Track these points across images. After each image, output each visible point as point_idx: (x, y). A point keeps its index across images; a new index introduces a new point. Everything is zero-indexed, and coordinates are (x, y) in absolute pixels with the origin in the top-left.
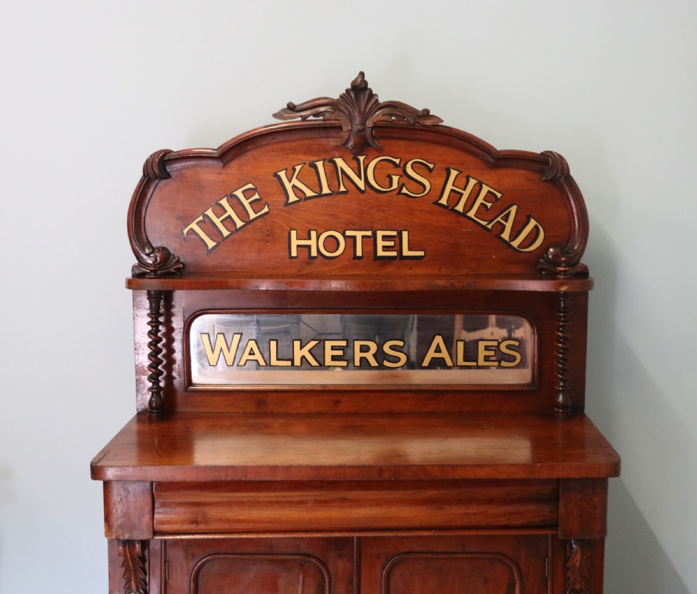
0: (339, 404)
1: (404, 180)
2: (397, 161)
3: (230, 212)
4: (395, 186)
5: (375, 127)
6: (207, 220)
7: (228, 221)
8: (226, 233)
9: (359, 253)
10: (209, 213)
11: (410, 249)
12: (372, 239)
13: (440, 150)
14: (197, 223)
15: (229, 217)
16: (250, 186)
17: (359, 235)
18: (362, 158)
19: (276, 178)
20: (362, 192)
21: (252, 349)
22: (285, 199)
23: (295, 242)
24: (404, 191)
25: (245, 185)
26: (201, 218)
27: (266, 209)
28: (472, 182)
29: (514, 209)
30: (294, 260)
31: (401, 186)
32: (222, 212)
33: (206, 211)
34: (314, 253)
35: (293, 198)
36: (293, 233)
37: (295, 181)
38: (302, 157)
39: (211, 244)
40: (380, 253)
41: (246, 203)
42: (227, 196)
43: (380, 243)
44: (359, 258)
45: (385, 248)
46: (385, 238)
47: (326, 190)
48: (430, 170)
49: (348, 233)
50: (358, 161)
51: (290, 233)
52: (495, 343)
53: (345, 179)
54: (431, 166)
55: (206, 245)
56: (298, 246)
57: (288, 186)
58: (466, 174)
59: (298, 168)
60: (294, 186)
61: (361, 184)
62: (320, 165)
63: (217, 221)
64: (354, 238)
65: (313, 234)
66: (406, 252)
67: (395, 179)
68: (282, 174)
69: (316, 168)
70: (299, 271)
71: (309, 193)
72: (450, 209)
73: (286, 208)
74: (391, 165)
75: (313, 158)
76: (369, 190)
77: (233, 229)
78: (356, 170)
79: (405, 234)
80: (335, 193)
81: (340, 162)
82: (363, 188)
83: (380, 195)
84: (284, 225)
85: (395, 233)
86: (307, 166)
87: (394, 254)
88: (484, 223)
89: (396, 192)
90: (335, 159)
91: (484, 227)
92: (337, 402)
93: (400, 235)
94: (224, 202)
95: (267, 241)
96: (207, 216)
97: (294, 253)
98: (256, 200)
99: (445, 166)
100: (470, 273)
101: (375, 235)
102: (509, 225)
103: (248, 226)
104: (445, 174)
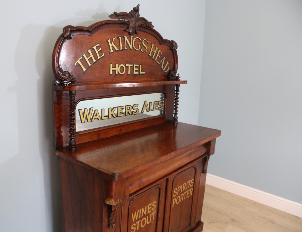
0: (122, 130)
1: (142, 46)
2: (140, 39)
3: (92, 56)
4: (139, 48)
5: (138, 26)
6: (83, 59)
7: (91, 59)
8: (90, 65)
9: (129, 73)
10: (84, 56)
11: (142, 71)
12: (132, 68)
13: (151, 36)
14: (80, 60)
15: (91, 58)
16: (99, 45)
17: (129, 66)
18: (132, 37)
19: (107, 42)
20: (131, 50)
21: (96, 114)
22: (109, 51)
23: (112, 69)
24: (141, 50)
25: (97, 44)
26: (81, 58)
27: (103, 55)
28: (157, 49)
29: (164, 58)
30: (111, 76)
31: (141, 48)
32: (89, 55)
33: (83, 55)
34: (117, 73)
35: (112, 51)
36: (111, 65)
37: (113, 44)
38: (115, 34)
39: (84, 70)
40: (135, 73)
41: (97, 52)
42: (91, 48)
43: (135, 69)
44: (129, 75)
45: (136, 71)
46: (136, 67)
47: (121, 49)
48: (148, 43)
49: (127, 65)
50: (131, 38)
51: (110, 65)
52: (158, 102)
53: (127, 44)
54: (148, 42)
55: (83, 70)
56: (113, 70)
57: (111, 46)
58: (155, 46)
59: (114, 39)
60: (112, 46)
61: (131, 47)
62: (120, 38)
63: (87, 59)
64: (128, 67)
65: (117, 65)
66: (141, 73)
67: (140, 45)
68: (109, 41)
69: (119, 39)
70: (112, 80)
71: (117, 49)
72: (151, 57)
73: (109, 55)
74: (139, 41)
75: (118, 35)
76: (133, 49)
77: (92, 63)
78: (130, 41)
79: (141, 66)
80: (124, 50)
81: (126, 37)
82: (131, 49)
83: (136, 51)
84: (109, 62)
85: (138, 66)
86: (117, 38)
87: (137, 73)
88: (158, 63)
89: (139, 50)
90: (125, 37)
91: (158, 64)
92: (121, 130)
93: (139, 66)
94: (89, 51)
95: (103, 68)
96: (83, 57)
97: (111, 74)
98: (100, 51)
99: (151, 42)
100: (155, 79)
101: (133, 66)
102: (163, 63)
103: (97, 62)
104: (151, 45)
